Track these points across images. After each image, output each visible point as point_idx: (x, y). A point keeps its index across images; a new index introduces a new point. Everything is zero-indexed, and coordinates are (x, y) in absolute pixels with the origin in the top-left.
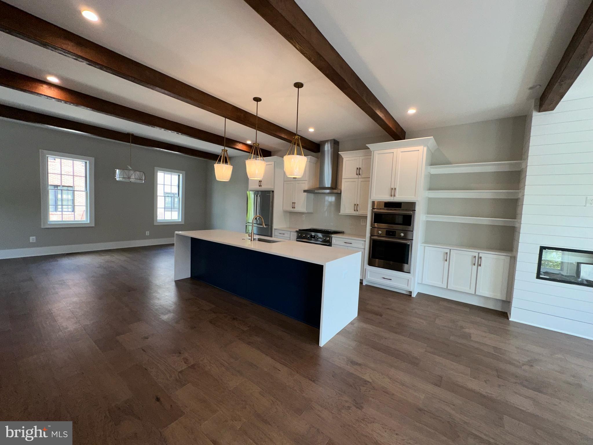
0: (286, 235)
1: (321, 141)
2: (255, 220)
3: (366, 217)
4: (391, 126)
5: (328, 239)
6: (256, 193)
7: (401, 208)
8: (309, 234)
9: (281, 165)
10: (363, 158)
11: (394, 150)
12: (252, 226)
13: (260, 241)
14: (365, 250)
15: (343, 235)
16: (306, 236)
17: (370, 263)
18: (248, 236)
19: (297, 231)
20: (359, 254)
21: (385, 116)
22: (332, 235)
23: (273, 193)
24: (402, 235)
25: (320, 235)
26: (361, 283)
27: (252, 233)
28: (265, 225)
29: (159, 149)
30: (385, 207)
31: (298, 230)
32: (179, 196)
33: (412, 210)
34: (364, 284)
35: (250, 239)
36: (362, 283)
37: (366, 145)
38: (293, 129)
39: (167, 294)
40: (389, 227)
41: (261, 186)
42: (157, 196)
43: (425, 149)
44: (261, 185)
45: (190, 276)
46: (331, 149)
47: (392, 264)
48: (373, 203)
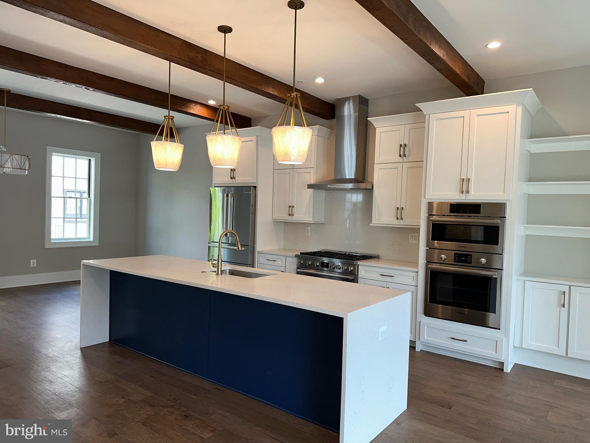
0: (278, 263)
1: (337, 99)
2: (225, 237)
3: (417, 230)
4: (457, 70)
5: (352, 269)
6: (226, 190)
7: (480, 213)
8: (319, 261)
9: (269, 142)
10: (410, 126)
11: (466, 113)
12: (218, 248)
13: (232, 274)
14: (417, 288)
15: (378, 261)
16: (313, 264)
17: (428, 312)
18: (211, 266)
19: (297, 256)
20: (408, 296)
21: (447, 54)
22: (359, 263)
23: (255, 189)
24: (483, 260)
25: (338, 262)
26: (412, 347)
27: (218, 260)
28: (242, 245)
29: (54, 115)
30: (450, 212)
31: (299, 254)
32: (89, 197)
33: (500, 217)
34: (418, 348)
35: (215, 272)
36: (415, 348)
37: (416, 104)
38: (288, 80)
39: (66, 373)
40: (460, 247)
41: (234, 178)
42: (51, 197)
43: (520, 109)
44: (235, 176)
45: (108, 340)
46: (355, 112)
47: (466, 313)
48: (430, 205)
